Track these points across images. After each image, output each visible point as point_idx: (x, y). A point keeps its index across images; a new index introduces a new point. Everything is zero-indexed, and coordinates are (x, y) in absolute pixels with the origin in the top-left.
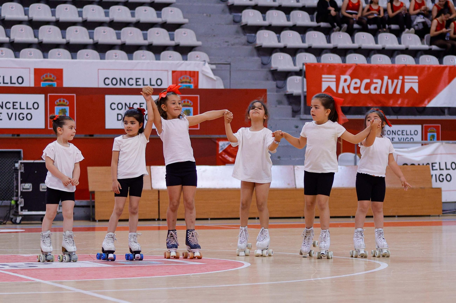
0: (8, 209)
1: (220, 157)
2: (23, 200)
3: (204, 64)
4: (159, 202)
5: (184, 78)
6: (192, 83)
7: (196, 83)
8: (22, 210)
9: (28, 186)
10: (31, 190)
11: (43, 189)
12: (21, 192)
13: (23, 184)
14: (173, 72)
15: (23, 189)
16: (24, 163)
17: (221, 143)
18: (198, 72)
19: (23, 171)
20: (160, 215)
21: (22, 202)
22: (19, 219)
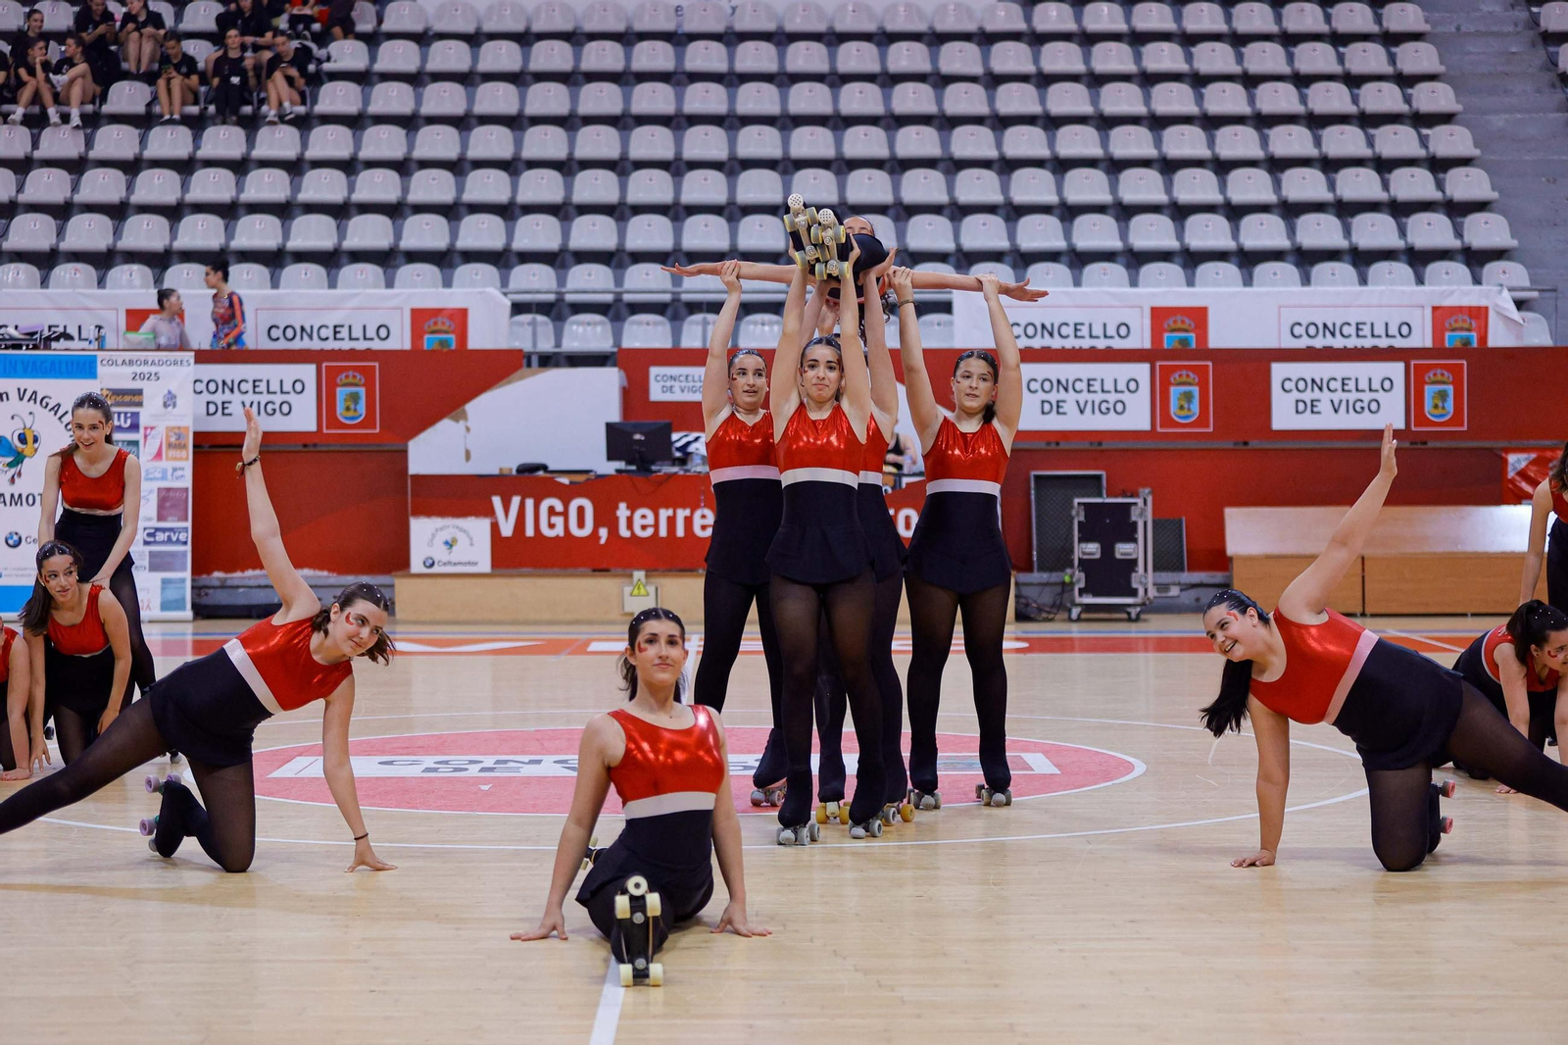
0: (1059, 589)
1: (1510, 486)
2: (1083, 575)
3: (1500, 292)
4: (1363, 577)
5: (1456, 321)
6: (1474, 330)
7: (1483, 330)
8: (1080, 594)
9: (1093, 549)
10: (1098, 556)
11: (1122, 554)
12: (1080, 559)
13: (1083, 545)
14: (1435, 309)
15: (1084, 553)
16: (1084, 504)
17: (1512, 458)
18: (1487, 308)
19: (1082, 518)
20: (1366, 605)
21: (1080, 579)
22: (1075, 612)
